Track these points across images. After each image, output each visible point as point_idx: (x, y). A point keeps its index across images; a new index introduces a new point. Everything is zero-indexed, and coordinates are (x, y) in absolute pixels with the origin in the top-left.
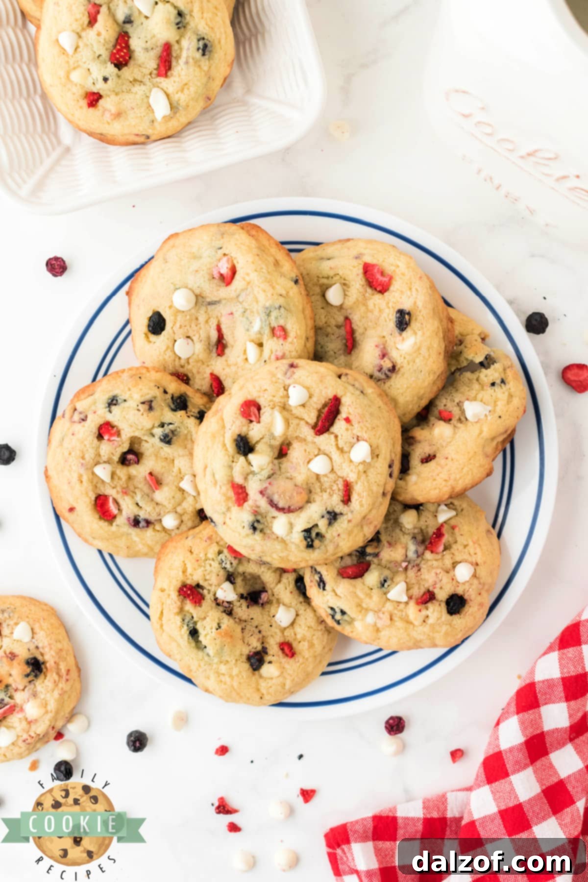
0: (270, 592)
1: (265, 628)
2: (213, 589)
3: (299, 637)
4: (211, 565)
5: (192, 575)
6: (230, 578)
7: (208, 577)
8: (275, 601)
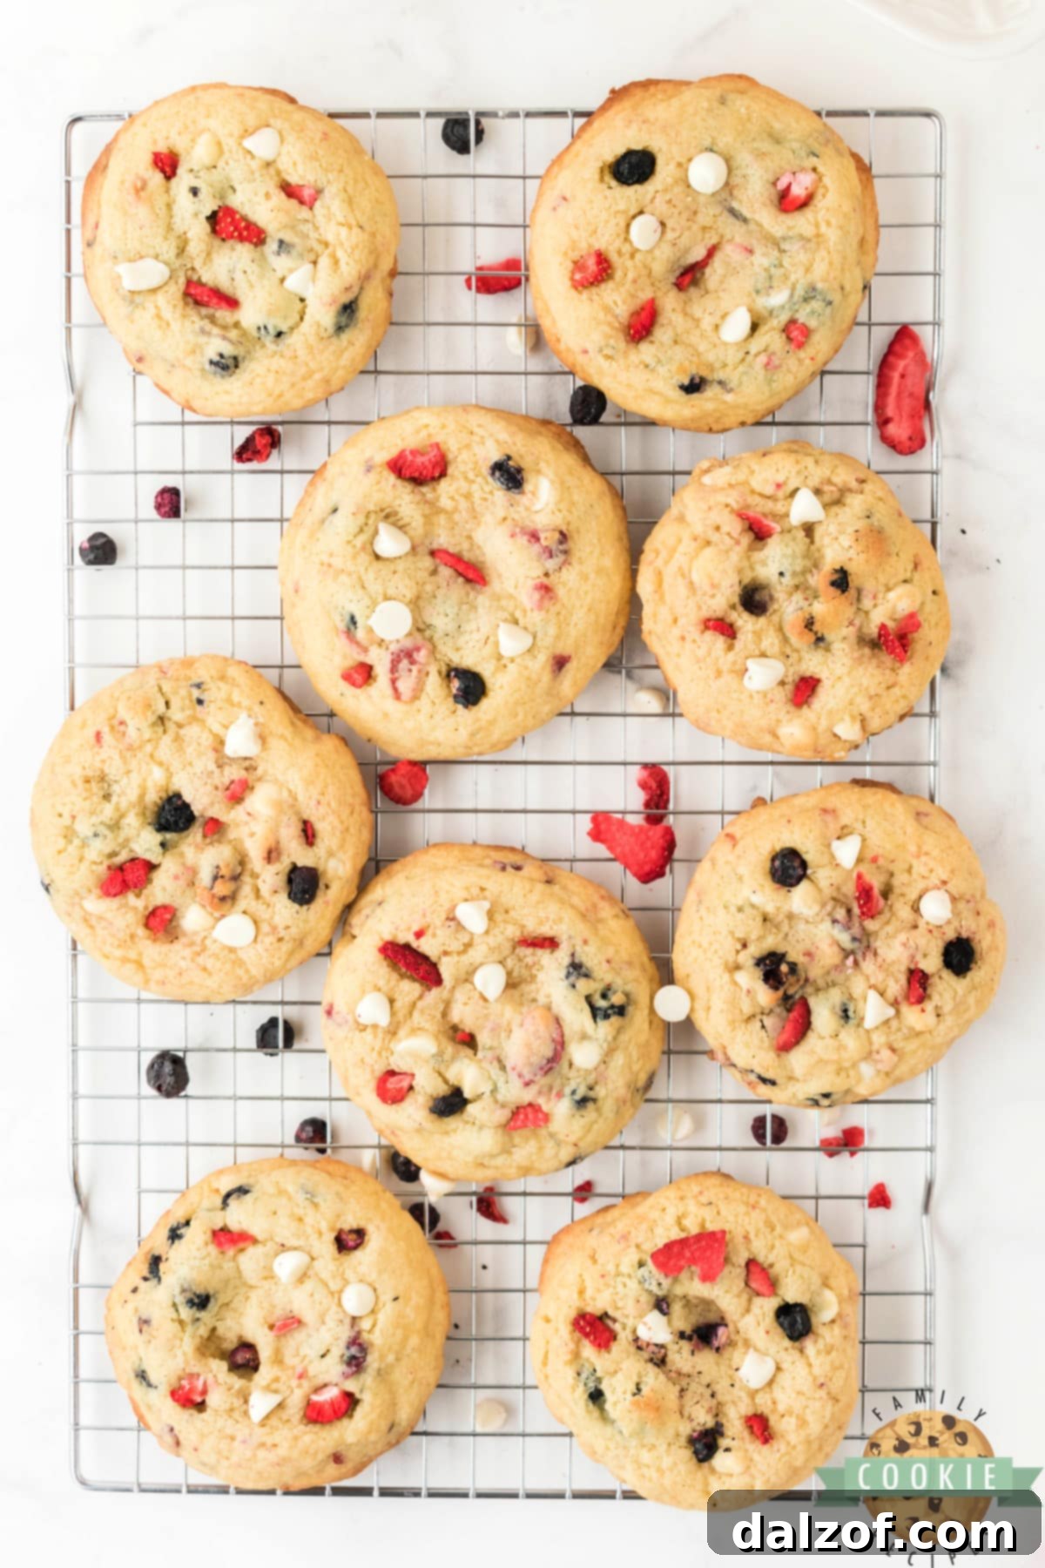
0: (731, 1327)
1: (721, 1387)
2: (630, 1323)
3: (781, 1408)
4: (625, 1285)
5: (594, 1299)
6: (661, 1305)
7: (620, 1304)
8: (740, 1344)
